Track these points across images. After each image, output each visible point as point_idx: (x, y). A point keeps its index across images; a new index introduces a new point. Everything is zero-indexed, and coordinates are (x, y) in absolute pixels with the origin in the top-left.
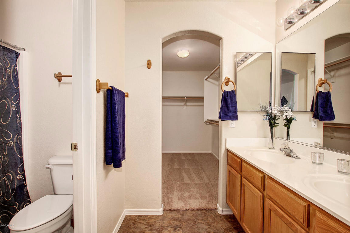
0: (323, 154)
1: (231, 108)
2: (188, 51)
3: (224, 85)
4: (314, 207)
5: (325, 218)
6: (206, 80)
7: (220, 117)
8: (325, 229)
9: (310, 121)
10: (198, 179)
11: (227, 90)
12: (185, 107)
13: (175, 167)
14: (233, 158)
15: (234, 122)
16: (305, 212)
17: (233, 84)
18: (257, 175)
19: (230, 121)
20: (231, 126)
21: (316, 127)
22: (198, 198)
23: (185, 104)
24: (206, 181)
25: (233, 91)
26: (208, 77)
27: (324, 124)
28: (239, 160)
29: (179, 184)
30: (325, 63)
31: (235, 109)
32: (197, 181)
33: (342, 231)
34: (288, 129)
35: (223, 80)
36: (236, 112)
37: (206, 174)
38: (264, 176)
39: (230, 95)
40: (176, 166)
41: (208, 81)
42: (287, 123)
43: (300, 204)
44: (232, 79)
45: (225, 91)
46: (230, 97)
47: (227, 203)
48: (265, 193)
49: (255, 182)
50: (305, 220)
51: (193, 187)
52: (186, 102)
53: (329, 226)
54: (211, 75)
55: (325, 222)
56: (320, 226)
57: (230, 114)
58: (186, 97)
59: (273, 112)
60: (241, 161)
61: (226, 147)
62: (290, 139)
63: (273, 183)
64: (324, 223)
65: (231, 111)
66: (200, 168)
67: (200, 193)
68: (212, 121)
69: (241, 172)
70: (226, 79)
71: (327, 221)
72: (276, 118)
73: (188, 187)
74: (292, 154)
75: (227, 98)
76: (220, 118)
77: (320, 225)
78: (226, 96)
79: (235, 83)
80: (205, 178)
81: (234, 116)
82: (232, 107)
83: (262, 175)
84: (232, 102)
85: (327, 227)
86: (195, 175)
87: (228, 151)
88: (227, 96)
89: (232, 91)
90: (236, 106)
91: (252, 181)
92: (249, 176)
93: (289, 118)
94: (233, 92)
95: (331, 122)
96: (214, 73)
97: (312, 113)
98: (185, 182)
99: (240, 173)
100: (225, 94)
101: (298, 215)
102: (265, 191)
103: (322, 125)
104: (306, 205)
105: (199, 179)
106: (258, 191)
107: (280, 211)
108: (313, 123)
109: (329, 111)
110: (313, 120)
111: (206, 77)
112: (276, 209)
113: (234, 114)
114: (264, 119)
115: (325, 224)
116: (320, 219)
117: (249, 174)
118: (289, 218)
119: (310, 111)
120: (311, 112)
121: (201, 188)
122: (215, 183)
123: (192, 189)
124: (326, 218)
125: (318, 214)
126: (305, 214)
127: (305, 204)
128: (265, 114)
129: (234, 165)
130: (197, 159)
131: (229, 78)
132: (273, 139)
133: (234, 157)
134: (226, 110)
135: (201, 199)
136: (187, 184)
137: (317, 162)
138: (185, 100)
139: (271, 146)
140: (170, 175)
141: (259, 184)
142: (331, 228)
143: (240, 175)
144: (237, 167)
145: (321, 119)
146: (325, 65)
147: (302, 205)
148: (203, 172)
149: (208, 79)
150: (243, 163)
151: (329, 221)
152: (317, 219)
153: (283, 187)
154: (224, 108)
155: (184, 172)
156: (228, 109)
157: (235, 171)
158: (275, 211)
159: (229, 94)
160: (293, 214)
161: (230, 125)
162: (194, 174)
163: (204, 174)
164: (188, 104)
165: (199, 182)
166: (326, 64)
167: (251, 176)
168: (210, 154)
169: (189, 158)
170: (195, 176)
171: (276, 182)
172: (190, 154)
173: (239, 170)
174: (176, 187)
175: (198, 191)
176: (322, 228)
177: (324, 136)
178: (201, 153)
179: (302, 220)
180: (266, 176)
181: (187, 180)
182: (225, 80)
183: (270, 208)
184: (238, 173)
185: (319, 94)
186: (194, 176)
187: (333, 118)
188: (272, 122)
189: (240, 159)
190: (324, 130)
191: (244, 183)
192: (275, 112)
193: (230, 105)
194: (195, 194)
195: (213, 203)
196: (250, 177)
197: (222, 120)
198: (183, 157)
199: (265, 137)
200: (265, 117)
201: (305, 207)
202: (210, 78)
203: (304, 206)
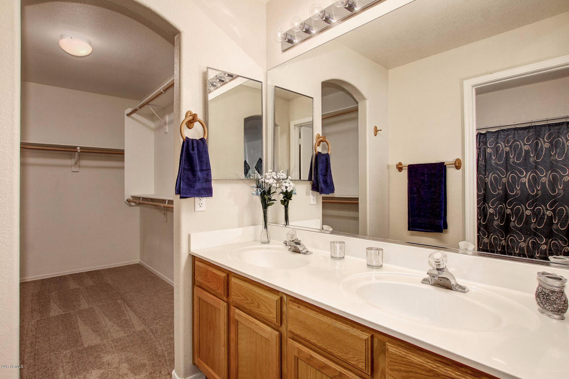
0: (344, 243)
1: (199, 174)
2: (90, 44)
3: (184, 127)
4: (381, 337)
5: (403, 353)
6: (128, 115)
7: (178, 191)
8: (406, 371)
9: (308, 194)
10: (118, 329)
11: (190, 137)
12: (77, 169)
13: (53, 314)
14: (207, 271)
15: (205, 200)
16: (367, 349)
17: (201, 125)
18: (267, 298)
19: (197, 199)
20: (198, 208)
21: (315, 203)
22: (127, 374)
23: (76, 164)
24: (139, 327)
25: (202, 139)
26: (135, 111)
27: (323, 198)
28: (223, 275)
29: (68, 355)
30: (322, 112)
31: (208, 175)
32: (116, 332)
33: (430, 366)
34: (286, 207)
35: (183, 117)
36: (208, 180)
37: (135, 311)
38: (281, 298)
39: (198, 147)
40: (55, 310)
41: (133, 118)
42: (285, 198)
43: (358, 338)
44: (200, 117)
45: (187, 138)
46: (198, 150)
47: (194, 364)
48: (283, 329)
49: (263, 311)
50: (367, 363)
51: (110, 352)
52: (79, 158)
53: (411, 364)
54: (141, 107)
55: (404, 359)
56: (396, 367)
57: (198, 185)
58: (78, 148)
59: (267, 181)
60: (228, 275)
61: (189, 250)
62: (290, 223)
63: (303, 310)
64: (402, 361)
65: (199, 180)
66: (119, 301)
67: (129, 361)
68: (144, 199)
69: (228, 295)
70: (189, 114)
71: (408, 357)
72: (272, 192)
73: (96, 354)
74: (301, 248)
75: (192, 152)
76: (180, 193)
77: (395, 365)
78: (190, 148)
79: (205, 125)
80: (135, 320)
81: (205, 189)
82: (201, 170)
83: (276, 298)
84: (201, 162)
85: (408, 367)
86: (110, 320)
87: (194, 258)
88: (193, 150)
89: (200, 139)
90: (210, 169)
91: (257, 311)
92: (247, 303)
93: (289, 190)
94: (204, 142)
95: (330, 195)
96: (147, 103)
97: (311, 183)
98: (86, 345)
99: (225, 299)
100: (188, 145)
101: (354, 357)
102: (283, 326)
103: (321, 201)
104: (368, 338)
105: (120, 326)
106: (269, 329)
107: (318, 358)
108: (311, 197)
109: (329, 181)
110: (312, 193)
111: (129, 110)
112: (311, 356)
113: (205, 185)
114: (255, 193)
115: (404, 362)
116: (395, 357)
117: (247, 299)
118: (338, 366)
119: (307, 179)
120: (309, 182)
121: (128, 346)
122: (158, 325)
123: (107, 358)
124: (405, 352)
125: (392, 348)
126: (367, 353)
127: (366, 336)
128: (255, 185)
129: (212, 286)
130: (110, 282)
131: (195, 114)
132: (269, 226)
133: (210, 269)
134: (191, 176)
135: (132, 375)
136: (91, 348)
137: (338, 256)
138: (77, 153)
139: (266, 240)
140: (38, 338)
141: (273, 316)
142: (415, 367)
143: (225, 304)
144: (218, 289)
145: (321, 192)
146: (322, 116)
147: (361, 339)
148: (128, 309)
149: (132, 115)
150: (234, 280)
151: (410, 356)
152: (390, 357)
153: (320, 313)
154: (186, 172)
155: (79, 320)
156: (194, 175)
157: (213, 297)
158: (309, 360)
159: (195, 145)
160: (345, 357)
161: (197, 206)
162: (107, 319)
163: (131, 312)
164: (83, 162)
165: (121, 334)
166: (323, 114)
167: (253, 303)
168: (138, 267)
169: (90, 282)
170: (110, 324)
171: (306, 307)
172: (90, 274)
173: (223, 294)
174: (63, 367)
175: (124, 358)
176: (400, 371)
177: (323, 216)
178: (118, 267)
179: (362, 365)
180: (285, 297)
181: (89, 338)
182: (186, 117)
183: (297, 355)
184: (221, 300)
185: (318, 155)
186: (108, 324)
187: (332, 191)
188: (266, 197)
189: (224, 272)
190: (323, 208)
191: (236, 317)
192: (271, 181)
193: (198, 168)
194: (117, 368)
195: (161, 372)
196: (251, 303)
197: (181, 198)
198: (73, 285)
199: (254, 224)
200: (255, 189)
201: (367, 342)
202: (138, 114)
203: (366, 340)
